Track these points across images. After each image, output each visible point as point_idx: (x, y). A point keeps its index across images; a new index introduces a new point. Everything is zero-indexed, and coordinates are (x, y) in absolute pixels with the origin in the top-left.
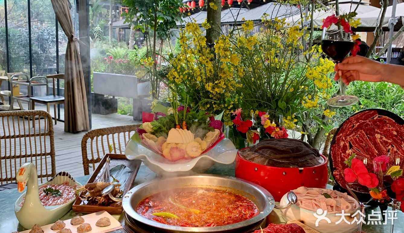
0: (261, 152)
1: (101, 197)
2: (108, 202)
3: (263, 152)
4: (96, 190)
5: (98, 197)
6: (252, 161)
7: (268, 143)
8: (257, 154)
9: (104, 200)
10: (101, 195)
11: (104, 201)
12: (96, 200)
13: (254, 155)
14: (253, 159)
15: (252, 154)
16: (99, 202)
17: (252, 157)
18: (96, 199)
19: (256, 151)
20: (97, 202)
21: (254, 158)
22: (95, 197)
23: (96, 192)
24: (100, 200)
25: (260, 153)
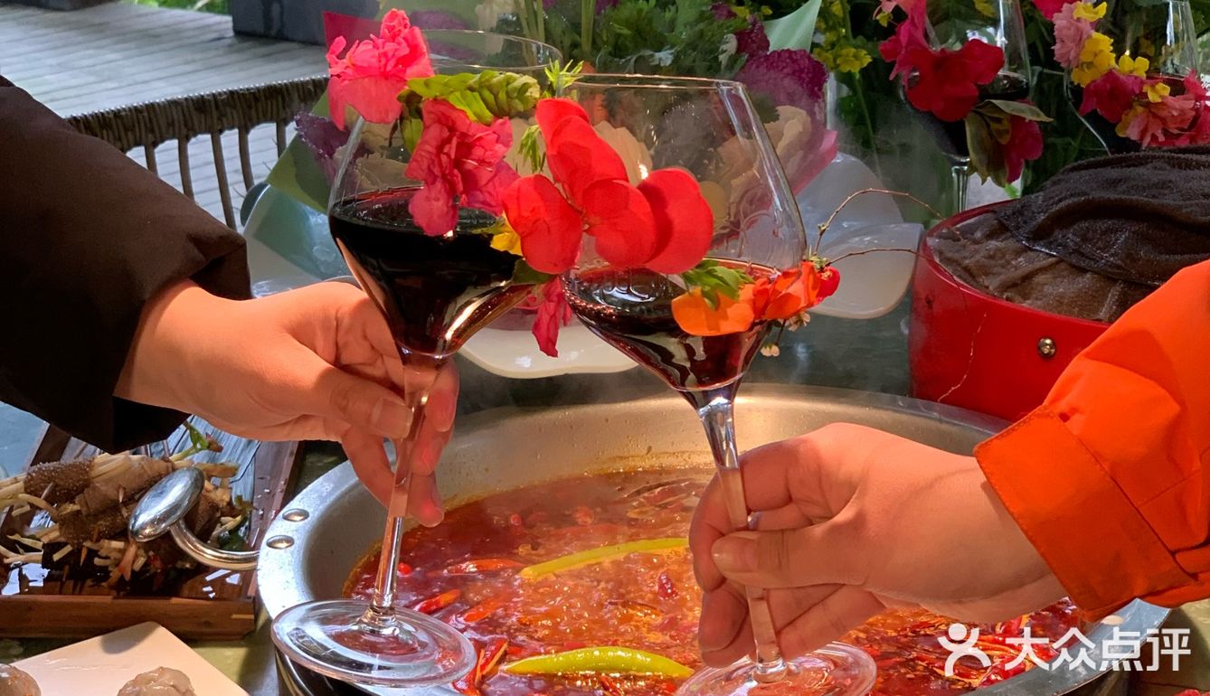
0: (1071, 237)
1: (127, 541)
2: (165, 572)
3: (1085, 239)
4: (94, 505)
5: (105, 543)
6: (1018, 298)
7: (1114, 183)
8: (1043, 255)
9: (141, 561)
10: (123, 533)
11: (146, 565)
12: (97, 561)
13: (1030, 261)
14: (1023, 284)
15: (1018, 253)
16: (115, 574)
17: (1020, 273)
18: (93, 553)
19: (1041, 234)
20: (105, 570)
21: (1028, 277)
22: (88, 544)
23: (96, 515)
24: (117, 563)
25: (1065, 246)
